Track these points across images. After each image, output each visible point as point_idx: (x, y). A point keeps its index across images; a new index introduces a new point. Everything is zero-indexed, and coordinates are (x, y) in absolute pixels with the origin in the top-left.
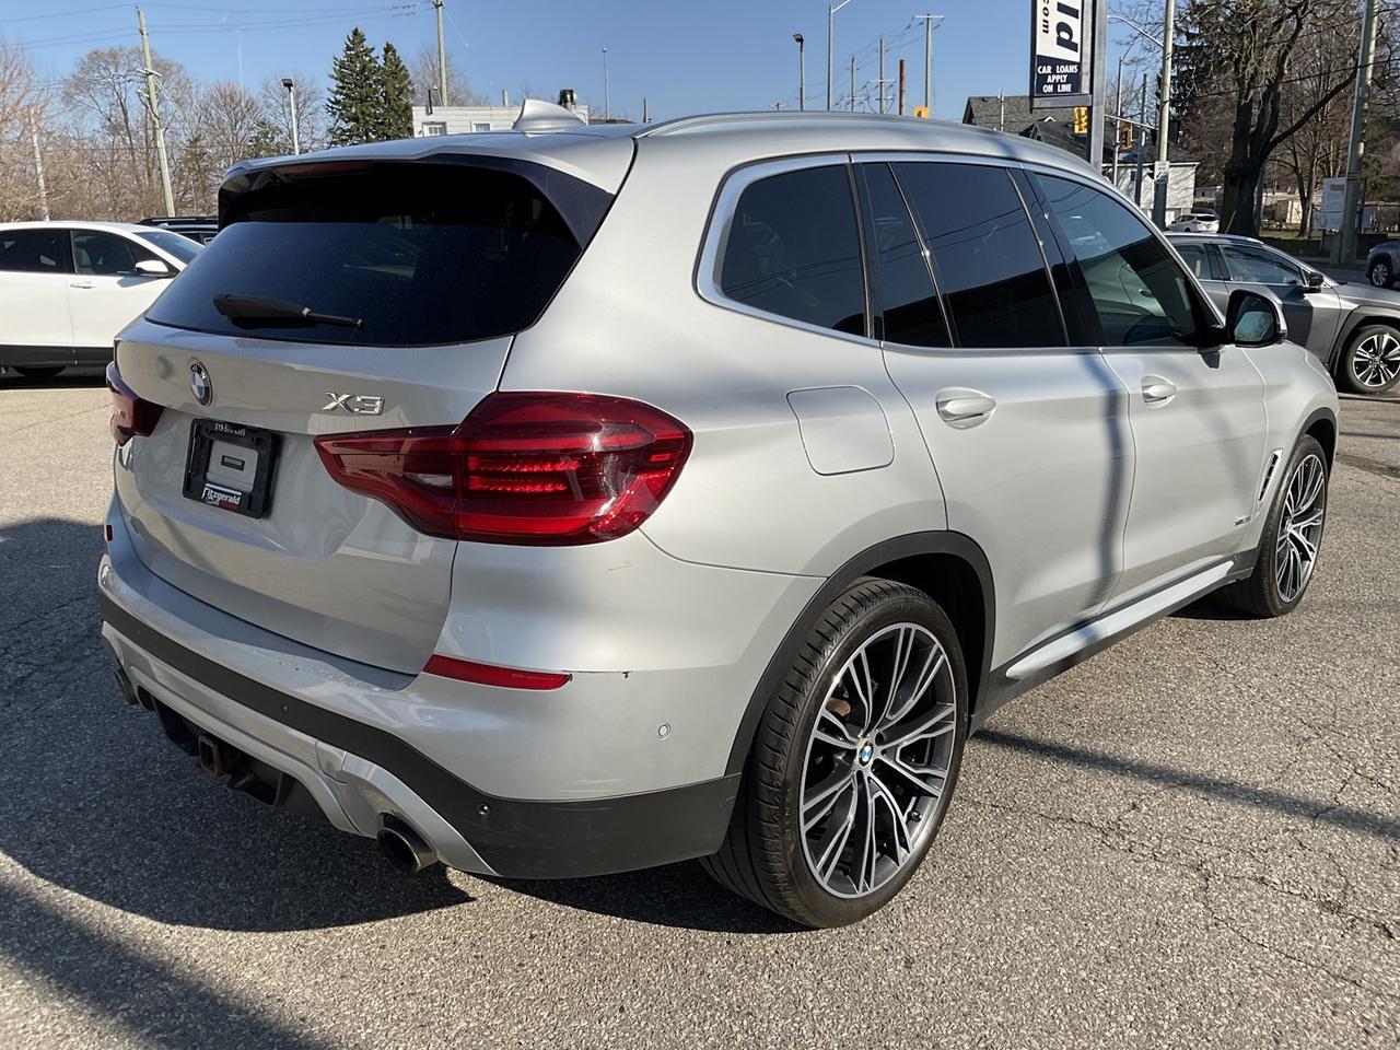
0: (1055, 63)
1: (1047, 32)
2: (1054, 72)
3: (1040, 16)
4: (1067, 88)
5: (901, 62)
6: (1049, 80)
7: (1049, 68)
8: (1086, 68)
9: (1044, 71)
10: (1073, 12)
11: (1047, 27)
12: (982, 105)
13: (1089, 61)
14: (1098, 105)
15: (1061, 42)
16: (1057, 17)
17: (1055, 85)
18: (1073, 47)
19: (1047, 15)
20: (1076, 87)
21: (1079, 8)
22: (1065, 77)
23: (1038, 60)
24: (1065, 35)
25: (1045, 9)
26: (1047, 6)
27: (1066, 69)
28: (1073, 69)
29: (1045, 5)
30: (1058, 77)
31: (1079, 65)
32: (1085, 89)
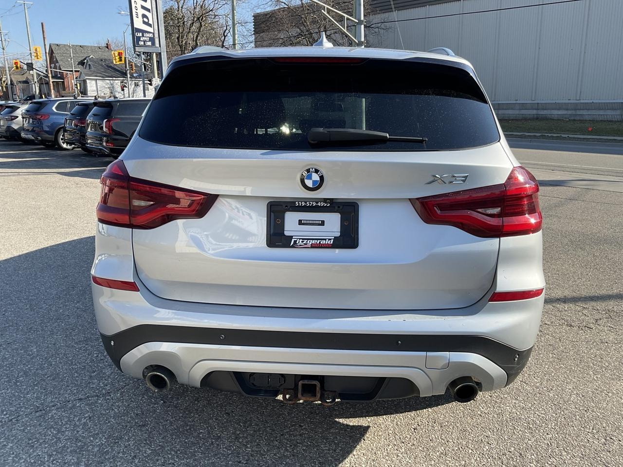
0: (143, 32)
1: (138, 17)
2: (143, 36)
3: (134, 10)
4: (149, 43)
5: (42, 23)
6: (141, 39)
7: (141, 34)
8: (156, 35)
9: (139, 35)
10: (148, 10)
11: (137, 15)
12: (57, 48)
13: (157, 32)
14: (163, 52)
15: (144, 22)
16: (141, 12)
17: (144, 41)
18: (150, 25)
19: (137, 10)
20: (153, 44)
21: (150, 8)
22: (148, 38)
23: (134, 30)
24: (146, 20)
25: (136, 7)
26: (136, 6)
27: (148, 35)
28: (151, 35)
29: (135, 5)
30: (145, 38)
31: (153, 34)
32: (157, 45)
